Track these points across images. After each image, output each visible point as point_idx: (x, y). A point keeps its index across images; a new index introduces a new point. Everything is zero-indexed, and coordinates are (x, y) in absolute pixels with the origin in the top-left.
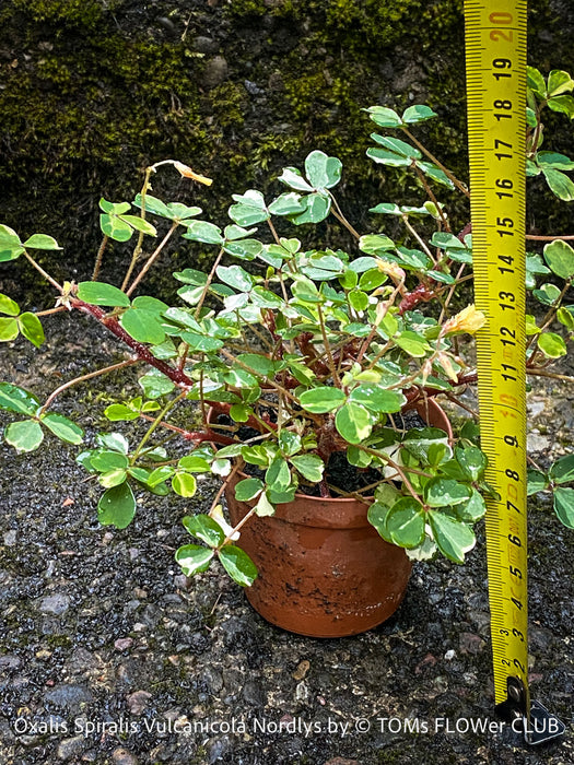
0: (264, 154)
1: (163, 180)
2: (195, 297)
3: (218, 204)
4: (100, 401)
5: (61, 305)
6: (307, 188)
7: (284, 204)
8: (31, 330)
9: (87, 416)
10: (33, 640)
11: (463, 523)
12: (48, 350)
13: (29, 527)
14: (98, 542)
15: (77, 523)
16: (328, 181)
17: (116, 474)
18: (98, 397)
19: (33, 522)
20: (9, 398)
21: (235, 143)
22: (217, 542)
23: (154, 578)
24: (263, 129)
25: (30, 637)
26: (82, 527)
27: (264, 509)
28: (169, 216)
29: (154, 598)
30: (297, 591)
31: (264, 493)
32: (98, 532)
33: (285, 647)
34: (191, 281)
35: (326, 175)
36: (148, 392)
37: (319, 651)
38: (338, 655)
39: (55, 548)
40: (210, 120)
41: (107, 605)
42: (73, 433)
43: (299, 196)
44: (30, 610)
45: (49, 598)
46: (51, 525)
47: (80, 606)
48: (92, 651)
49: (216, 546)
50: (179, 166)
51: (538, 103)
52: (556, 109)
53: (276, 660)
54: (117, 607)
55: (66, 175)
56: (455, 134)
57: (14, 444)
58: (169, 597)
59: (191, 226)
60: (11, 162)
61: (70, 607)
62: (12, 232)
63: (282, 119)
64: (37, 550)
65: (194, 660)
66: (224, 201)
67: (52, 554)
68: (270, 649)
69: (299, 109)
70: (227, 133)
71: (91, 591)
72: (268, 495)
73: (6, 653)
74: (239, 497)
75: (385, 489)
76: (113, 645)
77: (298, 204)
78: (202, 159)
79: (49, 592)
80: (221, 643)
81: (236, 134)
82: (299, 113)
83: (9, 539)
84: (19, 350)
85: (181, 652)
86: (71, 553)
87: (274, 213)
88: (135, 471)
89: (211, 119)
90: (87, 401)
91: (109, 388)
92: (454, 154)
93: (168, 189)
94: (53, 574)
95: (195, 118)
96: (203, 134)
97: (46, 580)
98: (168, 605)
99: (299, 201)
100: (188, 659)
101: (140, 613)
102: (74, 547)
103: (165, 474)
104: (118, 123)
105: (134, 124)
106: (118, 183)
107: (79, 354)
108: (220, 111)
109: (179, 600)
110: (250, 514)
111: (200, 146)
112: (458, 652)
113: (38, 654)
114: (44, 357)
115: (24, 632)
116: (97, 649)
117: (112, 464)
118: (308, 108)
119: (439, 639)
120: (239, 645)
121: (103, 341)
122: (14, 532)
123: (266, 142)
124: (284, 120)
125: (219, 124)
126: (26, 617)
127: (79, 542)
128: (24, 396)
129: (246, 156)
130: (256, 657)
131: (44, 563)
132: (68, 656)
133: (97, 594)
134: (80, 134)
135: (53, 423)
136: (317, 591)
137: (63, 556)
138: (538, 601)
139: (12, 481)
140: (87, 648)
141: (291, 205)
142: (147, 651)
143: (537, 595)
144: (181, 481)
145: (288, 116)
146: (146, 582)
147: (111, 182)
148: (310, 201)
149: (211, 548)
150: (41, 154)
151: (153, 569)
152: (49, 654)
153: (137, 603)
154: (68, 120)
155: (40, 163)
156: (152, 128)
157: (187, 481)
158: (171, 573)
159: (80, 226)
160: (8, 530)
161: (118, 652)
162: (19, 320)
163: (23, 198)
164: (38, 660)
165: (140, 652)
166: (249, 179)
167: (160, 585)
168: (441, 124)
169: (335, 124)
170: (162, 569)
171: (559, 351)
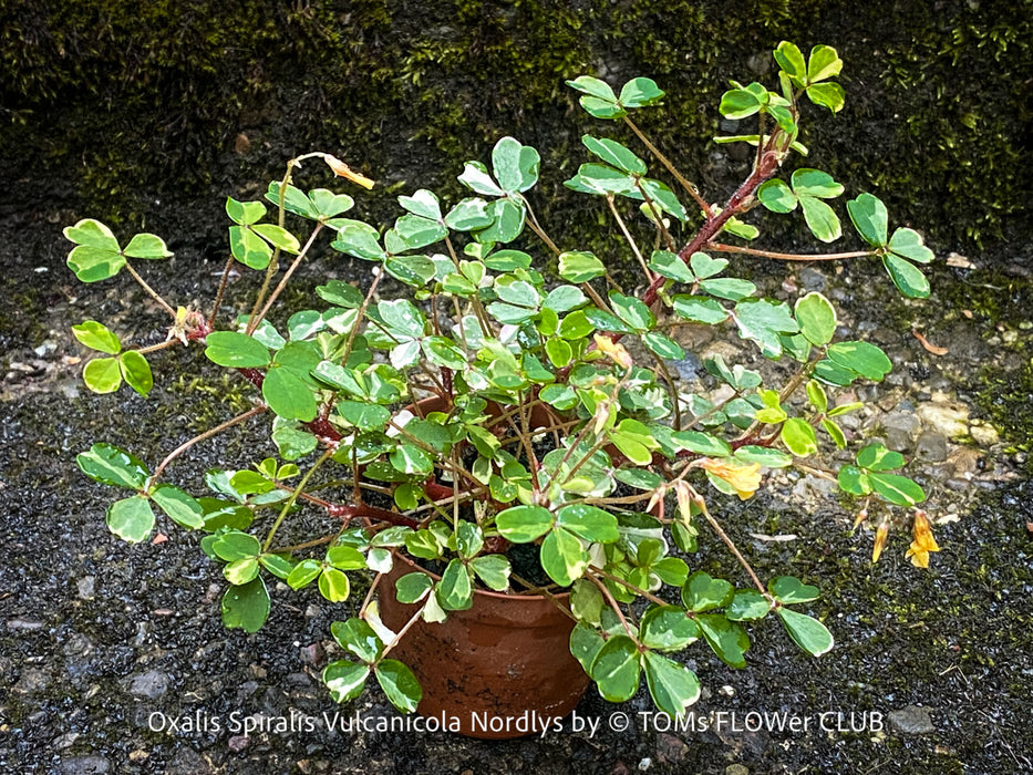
0: (416, 65)
1: (280, 92)
2: (346, 323)
3: (353, 128)
4: (195, 389)
5: (174, 337)
6: (495, 191)
7: (467, 213)
8: (137, 375)
9: (179, 414)
10: (124, 735)
11: (686, 669)
12: (122, 308)
13: (110, 573)
14: (200, 598)
15: (172, 570)
16: (521, 181)
17: (245, 564)
18: (192, 384)
19: (115, 566)
20: (108, 466)
21: (379, 51)
22: (373, 656)
23: (275, 650)
24: (416, 32)
25: (121, 730)
26: (179, 576)
27: (432, 613)
28: (312, 215)
29: (275, 678)
30: (461, 689)
31: (433, 593)
32: (200, 581)
33: (442, 749)
34: (339, 300)
35: (518, 172)
36: (284, 452)
37: (484, 755)
38: (508, 762)
39: (146, 603)
40: (347, 18)
41: (217, 686)
42: (192, 512)
43: (485, 203)
44: (118, 693)
45: (141, 677)
46: (139, 572)
47: (183, 689)
48: (199, 752)
49: (373, 661)
50: (331, 160)
51: (795, 91)
52: (818, 101)
53: (431, 766)
54: (229, 691)
55: (152, 84)
56: (668, 49)
57: (119, 532)
58: (295, 677)
59: (341, 231)
60: (78, 67)
61: (169, 689)
62: (107, 231)
63: (442, 21)
64: (123, 607)
65: (330, 766)
66: (360, 123)
67: (143, 613)
68: (423, 750)
69: (465, 10)
70: (369, 36)
71: (195, 667)
72: (437, 595)
73: (90, 752)
74: (402, 597)
75: (582, 587)
76: (227, 743)
77: (483, 214)
78: (334, 68)
79: (142, 668)
80: (361, 742)
81: (381, 38)
82: (465, 15)
83: (85, 589)
84: (83, 308)
85: (313, 755)
86: (167, 613)
87: (454, 227)
88: (270, 561)
89: (348, 16)
90: (178, 390)
91: (204, 369)
92: (665, 74)
93: (285, 103)
94: (146, 642)
95: (327, 15)
96: (336, 36)
97: (136, 649)
98: (293, 687)
99: (485, 209)
100: (322, 765)
101: (258, 699)
102: (170, 603)
103: (310, 570)
104: (223, 17)
105: (246, 22)
106: (220, 95)
107: (164, 319)
108: (361, 8)
109: (308, 681)
110: (415, 618)
111: (332, 52)
112: (655, 761)
113: (132, 756)
114: (117, 320)
115: (112, 724)
116: (207, 749)
117: (240, 549)
118: (478, 9)
119: (632, 742)
120: (385, 746)
121: (194, 297)
122: (90, 580)
123: (419, 49)
124: (446, 22)
125: (359, 25)
126: (113, 702)
127: (177, 596)
128: (128, 461)
129: (393, 67)
130: (406, 762)
131: (133, 626)
132: (170, 758)
133: (204, 672)
134: (172, 33)
135: (166, 500)
136: (487, 691)
137: (158, 616)
138: (752, 692)
139: (84, 506)
140: (193, 747)
141: (474, 216)
142: (269, 752)
143: (751, 684)
144: (330, 581)
145: (450, 17)
146: (265, 656)
147: (211, 96)
148: (499, 210)
149: (366, 664)
150: (117, 56)
151: (274, 637)
152: (145, 755)
153: (255, 685)
154: (157, 12)
155: (116, 67)
156: (270, 30)
157: (337, 581)
158: (297, 644)
159: (167, 149)
160: (84, 576)
161: (233, 753)
162: (121, 361)
163: (92, 110)
164: (133, 763)
165: (261, 753)
166: (394, 98)
167: (283, 660)
168: (650, 37)
169: (511, 29)
170: (285, 638)
171: (807, 446)
